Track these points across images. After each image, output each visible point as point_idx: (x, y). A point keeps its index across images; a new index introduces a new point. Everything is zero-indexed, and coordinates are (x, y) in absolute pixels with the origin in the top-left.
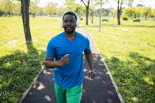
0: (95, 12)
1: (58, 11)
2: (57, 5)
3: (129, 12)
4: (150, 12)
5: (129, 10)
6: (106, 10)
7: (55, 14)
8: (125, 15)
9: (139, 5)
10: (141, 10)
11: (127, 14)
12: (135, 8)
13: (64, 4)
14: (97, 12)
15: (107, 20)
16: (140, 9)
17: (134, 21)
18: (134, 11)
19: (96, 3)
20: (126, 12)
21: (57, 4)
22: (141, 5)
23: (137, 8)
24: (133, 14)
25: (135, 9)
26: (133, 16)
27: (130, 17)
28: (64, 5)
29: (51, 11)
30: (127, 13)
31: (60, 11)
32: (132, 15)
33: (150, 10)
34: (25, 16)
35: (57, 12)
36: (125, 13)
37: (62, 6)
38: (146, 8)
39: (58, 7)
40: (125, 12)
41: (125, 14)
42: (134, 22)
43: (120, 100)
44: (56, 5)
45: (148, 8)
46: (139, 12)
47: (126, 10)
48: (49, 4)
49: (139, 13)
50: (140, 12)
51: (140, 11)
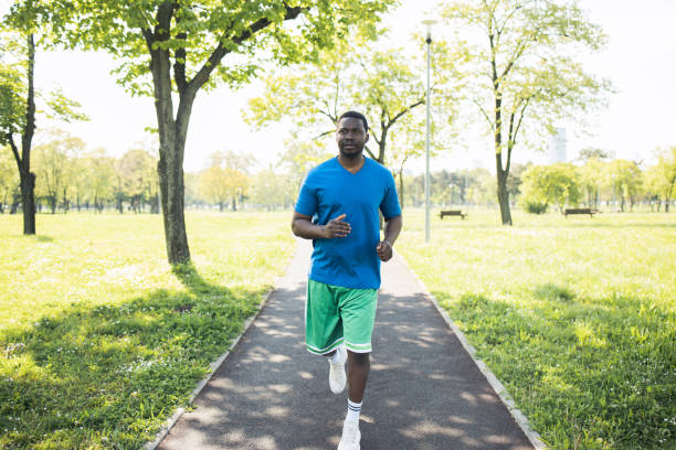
0: (410, 187)
1: (253, 187)
2: (251, 161)
3: (547, 178)
4: (636, 178)
5: (548, 172)
6: (454, 178)
7: (243, 198)
8: (533, 193)
9: (588, 154)
10: (599, 172)
11: (541, 190)
12: (574, 164)
13: (280, 159)
14: (417, 186)
15: (458, 213)
16: (594, 167)
17: (569, 212)
18: (568, 174)
19: (411, 147)
20: (537, 179)
21: (250, 159)
22: (598, 151)
23: (580, 164)
24: (565, 187)
25: (572, 168)
26: (566, 194)
27: (554, 199)
28: (279, 164)
29: (225, 187)
30: (541, 186)
31: (267, 185)
32: (561, 190)
33: (638, 172)
34: (171, 180)
35: (248, 192)
36: (533, 186)
37: (271, 165)
38: (619, 162)
39: (254, 170)
40: (532, 182)
41: (532, 190)
42: (569, 216)
43: (479, 370)
44: (247, 160)
45: (625, 162)
46: (594, 181)
47: (535, 174)
48: (216, 159)
49: (591, 183)
50: (597, 182)
51: (594, 174)
